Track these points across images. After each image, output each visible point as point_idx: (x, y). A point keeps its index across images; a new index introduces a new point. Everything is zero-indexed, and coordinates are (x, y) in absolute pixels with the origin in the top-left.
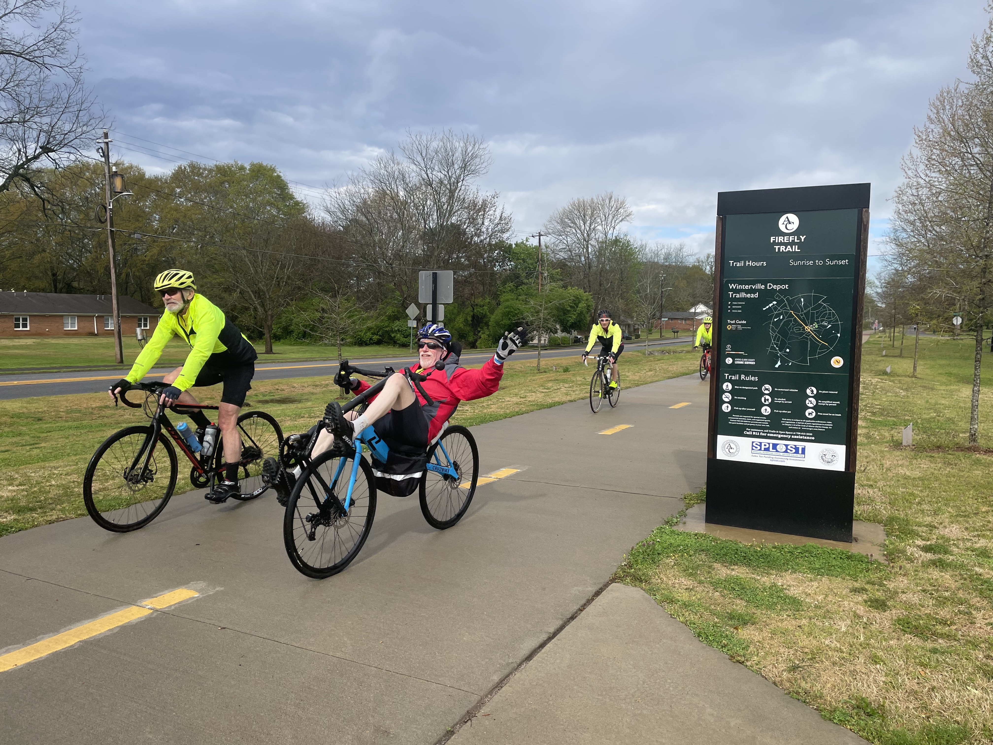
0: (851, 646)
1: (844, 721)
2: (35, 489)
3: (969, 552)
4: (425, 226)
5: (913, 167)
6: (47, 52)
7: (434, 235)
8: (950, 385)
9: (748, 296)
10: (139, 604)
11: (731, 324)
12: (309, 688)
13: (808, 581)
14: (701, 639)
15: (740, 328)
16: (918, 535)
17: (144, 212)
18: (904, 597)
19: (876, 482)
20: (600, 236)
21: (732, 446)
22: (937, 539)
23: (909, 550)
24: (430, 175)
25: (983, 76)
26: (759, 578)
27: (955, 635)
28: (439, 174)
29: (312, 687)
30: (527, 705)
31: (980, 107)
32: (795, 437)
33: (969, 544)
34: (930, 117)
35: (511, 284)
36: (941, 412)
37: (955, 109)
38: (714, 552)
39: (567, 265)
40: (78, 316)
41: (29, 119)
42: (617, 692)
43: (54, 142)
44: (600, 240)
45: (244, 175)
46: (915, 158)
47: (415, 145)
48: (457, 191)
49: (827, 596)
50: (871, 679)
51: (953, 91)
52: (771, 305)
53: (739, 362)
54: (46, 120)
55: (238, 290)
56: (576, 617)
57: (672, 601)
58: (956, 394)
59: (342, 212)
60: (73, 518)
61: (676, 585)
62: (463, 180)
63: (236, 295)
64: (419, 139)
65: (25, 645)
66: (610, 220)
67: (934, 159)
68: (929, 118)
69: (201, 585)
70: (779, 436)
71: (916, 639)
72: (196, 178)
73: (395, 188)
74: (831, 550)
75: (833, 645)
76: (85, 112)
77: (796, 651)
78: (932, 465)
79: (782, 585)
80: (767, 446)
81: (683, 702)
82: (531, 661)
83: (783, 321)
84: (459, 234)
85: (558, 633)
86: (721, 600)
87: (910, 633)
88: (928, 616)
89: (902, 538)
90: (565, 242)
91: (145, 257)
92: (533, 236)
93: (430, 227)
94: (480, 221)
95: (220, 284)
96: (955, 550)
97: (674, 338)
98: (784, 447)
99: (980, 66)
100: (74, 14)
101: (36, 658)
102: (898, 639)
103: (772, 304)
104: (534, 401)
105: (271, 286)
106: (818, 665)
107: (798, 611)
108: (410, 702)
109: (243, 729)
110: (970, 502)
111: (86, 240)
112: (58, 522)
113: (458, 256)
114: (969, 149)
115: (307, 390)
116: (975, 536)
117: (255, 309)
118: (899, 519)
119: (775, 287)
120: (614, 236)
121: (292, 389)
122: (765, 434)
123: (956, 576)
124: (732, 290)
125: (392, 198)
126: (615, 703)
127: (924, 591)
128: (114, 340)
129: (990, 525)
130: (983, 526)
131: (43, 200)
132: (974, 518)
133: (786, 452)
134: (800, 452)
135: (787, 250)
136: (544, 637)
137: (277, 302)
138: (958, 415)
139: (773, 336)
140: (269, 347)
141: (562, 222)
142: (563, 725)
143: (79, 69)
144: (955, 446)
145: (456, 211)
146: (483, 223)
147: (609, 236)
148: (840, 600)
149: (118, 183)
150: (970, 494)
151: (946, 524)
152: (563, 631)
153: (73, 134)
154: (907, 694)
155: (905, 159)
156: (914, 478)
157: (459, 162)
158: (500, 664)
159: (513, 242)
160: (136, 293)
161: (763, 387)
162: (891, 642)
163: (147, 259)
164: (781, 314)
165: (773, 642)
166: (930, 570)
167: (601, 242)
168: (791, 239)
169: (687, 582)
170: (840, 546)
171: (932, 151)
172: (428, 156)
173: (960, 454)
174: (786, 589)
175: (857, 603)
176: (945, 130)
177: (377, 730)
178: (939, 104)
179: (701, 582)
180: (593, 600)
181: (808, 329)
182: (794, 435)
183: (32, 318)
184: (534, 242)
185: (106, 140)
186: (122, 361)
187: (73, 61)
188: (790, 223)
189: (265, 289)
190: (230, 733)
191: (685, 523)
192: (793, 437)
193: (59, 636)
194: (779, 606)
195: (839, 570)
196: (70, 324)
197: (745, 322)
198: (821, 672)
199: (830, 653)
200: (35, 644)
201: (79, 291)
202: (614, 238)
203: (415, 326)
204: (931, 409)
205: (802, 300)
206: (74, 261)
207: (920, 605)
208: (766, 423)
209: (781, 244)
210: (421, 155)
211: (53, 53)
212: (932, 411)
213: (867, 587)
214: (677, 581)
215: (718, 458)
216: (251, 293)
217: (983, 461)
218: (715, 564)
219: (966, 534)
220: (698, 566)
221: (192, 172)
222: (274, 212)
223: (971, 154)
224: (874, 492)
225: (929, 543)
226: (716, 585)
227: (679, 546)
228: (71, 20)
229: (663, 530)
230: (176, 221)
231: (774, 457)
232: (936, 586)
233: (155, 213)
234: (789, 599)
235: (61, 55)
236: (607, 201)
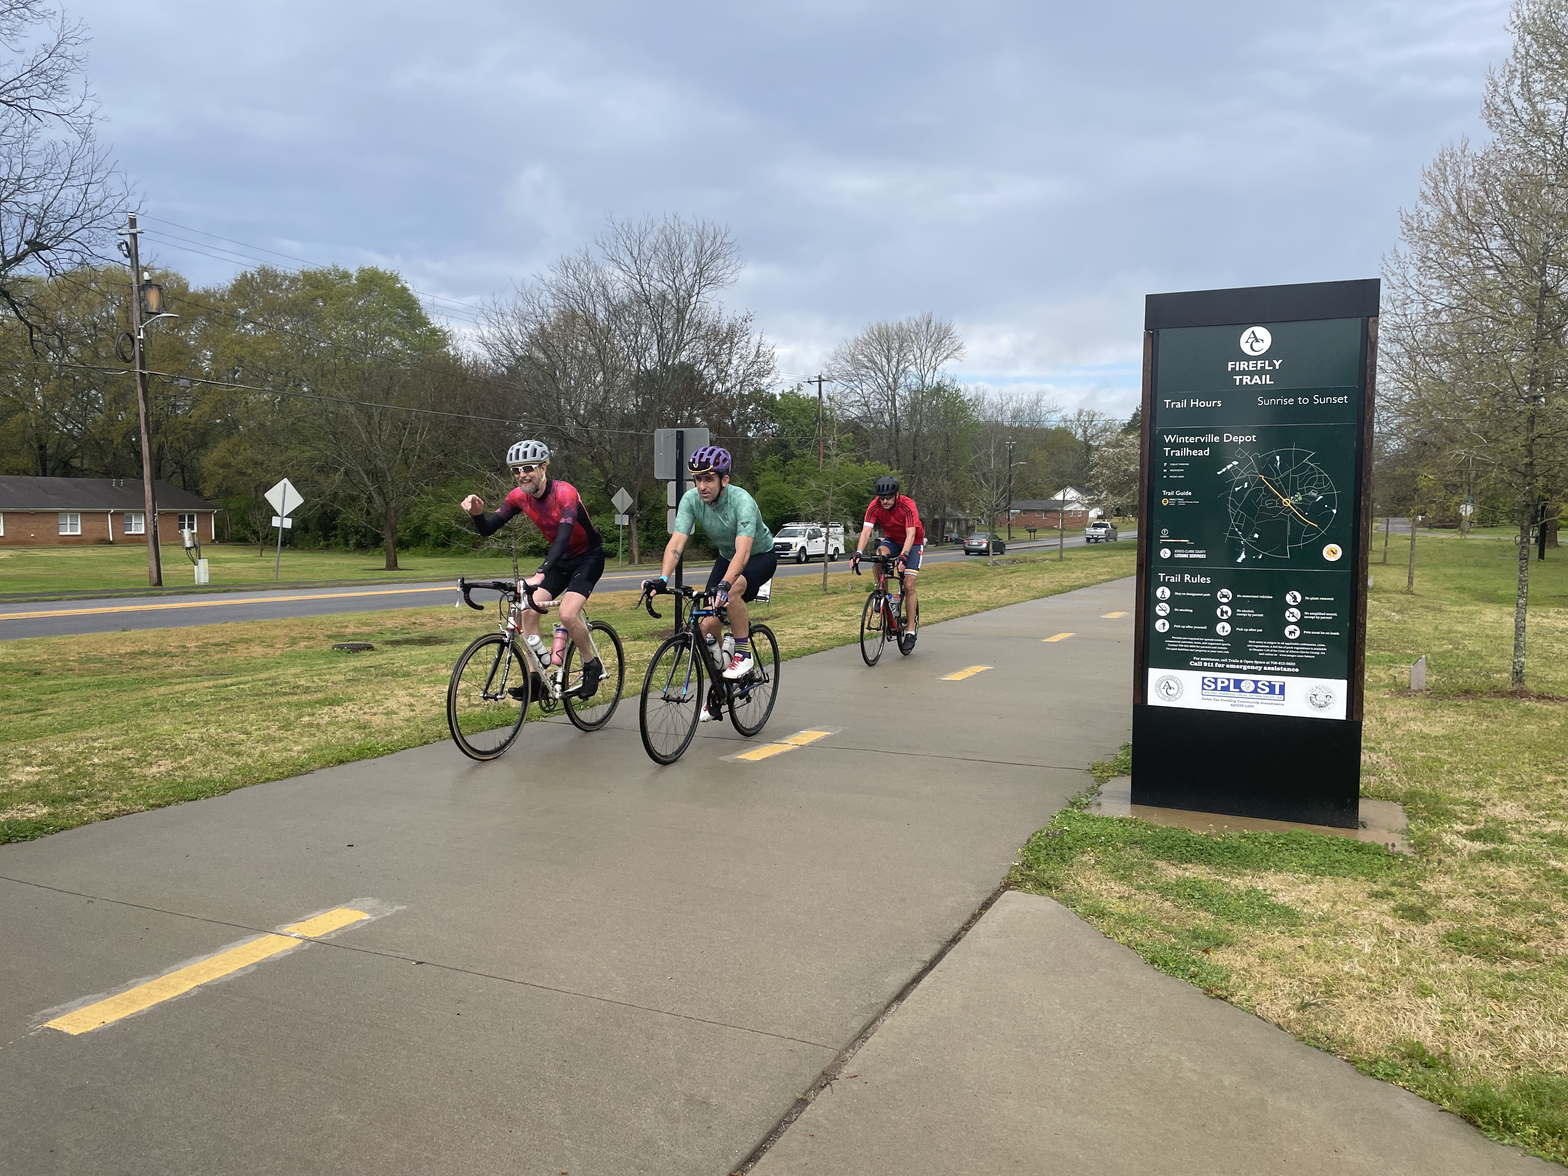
0: (1383, 973)
1: (1392, 1076)
2: (71, 770)
3: (1538, 840)
4: (639, 367)
5: (1398, 271)
6: (36, 91)
7: (653, 380)
8: (1466, 604)
9: (1194, 453)
10: (279, 932)
11: (1168, 497)
12: (573, 1044)
13: (1303, 883)
14: (1156, 966)
15: (1181, 502)
16: (1456, 816)
17: (188, 346)
18: (1451, 904)
19: (1378, 743)
20: (913, 381)
21: (1172, 684)
22: (1486, 821)
23: (1447, 839)
24: (646, 286)
25: (1505, 130)
26: (1227, 880)
27: (1537, 955)
28: (659, 284)
29: (576, 1042)
30: (911, 1062)
31: (1501, 179)
32: (1269, 668)
33: (1535, 829)
34: (1423, 193)
35: (774, 458)
36: (1459, 644)
37: (1462, 181)
38: (1152, 844)
39: (862, 427)
40: (82, 513)
41: (6, 198)
42: (1044, 1042)
43: (48, 234)
44: (914, 387)
45: (348, 287)
46: (1402, 257)
47: (620, 239)
48: (689, 310)
49: (1335, 903)
50: (1421, 1018)
51: (1459, 153)
52: (1229, 467)
53: (1181, 555)
54: (36, 198)
55: (342, 469)
56: (959, 939)
57: (1104, 914)
58: (1478, 617)
59: (508, 346)
60: (142, 811)
61: (1104, 893)
62: (698, 294)
63: (338, 477)
64: (626, 229)
65: (109, 994)
66: (928, 356)
67: (1432, 259)
68: (1424, 196)
69: (369, 903)
70: (1245, 668)
71: (1478, 961)
72: (271, 292)
73: (591, 306)
74: (1331, 839)
75: (1356, 973)
76: (96, 185)
77: (1302, 981)
78: (1461, 718)
79: (1265, 890)
80: (1226, 684)
81: (1146, 1054)
82: (905, 1001)
83: (1249, 491)
84: (693, 379)
85: (938, 962)
86: (1175, 912)
87: (1469, 954)
88: (1491, 929)
89: (1433, 821)
90: (859, 391)
91: (190, 417)
92: (809, 382)
93: (646, 368)
94: (724, 358)
95: (312, 459)
96: (1517, 837)
97: (1030, 541)
98: (1253, 684)
99: (1500, 115)
100: (80, 29)
101: (133, 1012)
102: (1452, 963)
103: (1231, 466)
104: (831, 634)
105: (395, 462)
106: (1337, 1000)
107: (1294, 925)
108: (732, 1061)
109: (484, 1102)
110: (1528, 769)
111: (93, 392)
112: (119, 816)
113: (690, 414)
114: (1484, 243)
115: (461, 624)
116: (1540, 818)
117: (370, 499)
118: (1424, 794)
119: (1235, 439)
120: (935, 382)
121: (439, 623)
122: (1223, 666)
123: (1524, 872)
124: (1169, 444)
125: (587, 323)
126: (1044, 1057)
127: (1478, 895)
128: (144, 551)
129: (1563, 801)
130: (1553, 802)
131: (31, 327)
132: (1537, 792)
133: (1255, 691)
134: (1277, 691)
135: (1254, 381)
136: (917, 967)
137: (405, 487)
138: (1487, 648)
139: (1233, 515)
140: (392, 559)
141: (854, 360)
142: (971, 1088)
143: (87, 120)
144: (1491, 689)
145: (688, 343)
146: (730, 361)
147: (928, 381)
148: (1356, 908)
149: (153, 298)
150: (1525, 758)
151: (1496, 800)
152: (944, 959)
153: (78, 221)
154: (1479, 1037)
155: (1386, 259)
156: (1436, 737)
157: (691, 265)
158: (858, 1006)
159: (777, 391)
160: (175, 475)
161: (1219, 593)
162: (1443, 966)
163: (193, 420)
164: (1246, 480)
165: (1264, 970)
166: (1483, 865)
167: (915, 391)
168: (1259, 366)
169: (1122, 888)
170: (1342, 834)
171: (1427, 246)
172: (642, 256)
173: (1502, 700)
174: (1271, 895)
175: (1382, 913)
176: (1447, 213)
177: (690, 1099)
178: (1437, 173)
179: (1139, 888)
180: (981, 914)
181: (1287, 502)
182: (1267, 666)
183: (8, 517)
184: (811, 391)
185: (134, 231)
186: (159, 582)
187: (77, 105)
188: (1257, 341)
189: (384, 466)
190: (465, 1109)
191: (1099, 805)
192: (1265, 668)
193: (162, 979)
194: (1265, 920)
195: (1347, 867)
196: (68, 526)
197: (1190, 494)
198: (1344, 1010)
199: (1354, 984)
200: (128, 992)
201: (82, 472)
202: (935, 385)
203: (627, 523)
204: (1443, 639)
205: (1278, 458)
206: (75, 426)
207: (1477, 914)
208: (1224, 648)
209: (1244, 373)
210: (631, 253)
211: (45, 93)
212: (1446, 642)
213: (1394, 889)
214: (1104, 887)
215: (1149, 703)
216: (362, 473)
217: (1536, 711)
218: (1157, 862)
219: (1527, 813)
220: (1132, 864)
221: (264, 282)
222: (396, 344)
223: (1487, 250)
224: (1378, 757)
225: (1474, 827)
226: (1164, 891)
227: (1098, 836)
228: (73, 41)
229: (1070, 814)
230: (240, 361)
231: (1237, 699)
232: (1497, 887)
233: (205, 347)
234: (1279, 909)
235: (58, 96)
236: (924, 327)
